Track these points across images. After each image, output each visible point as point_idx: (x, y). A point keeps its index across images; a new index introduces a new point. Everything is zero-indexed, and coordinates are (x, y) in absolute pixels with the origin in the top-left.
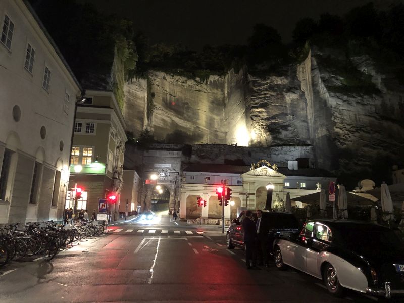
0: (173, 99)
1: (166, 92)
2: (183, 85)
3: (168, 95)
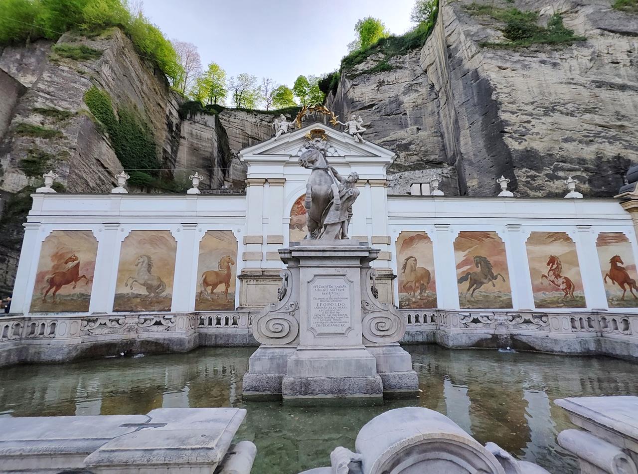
1: (247, 135)
2: (269, 126)
3: (250, 139)
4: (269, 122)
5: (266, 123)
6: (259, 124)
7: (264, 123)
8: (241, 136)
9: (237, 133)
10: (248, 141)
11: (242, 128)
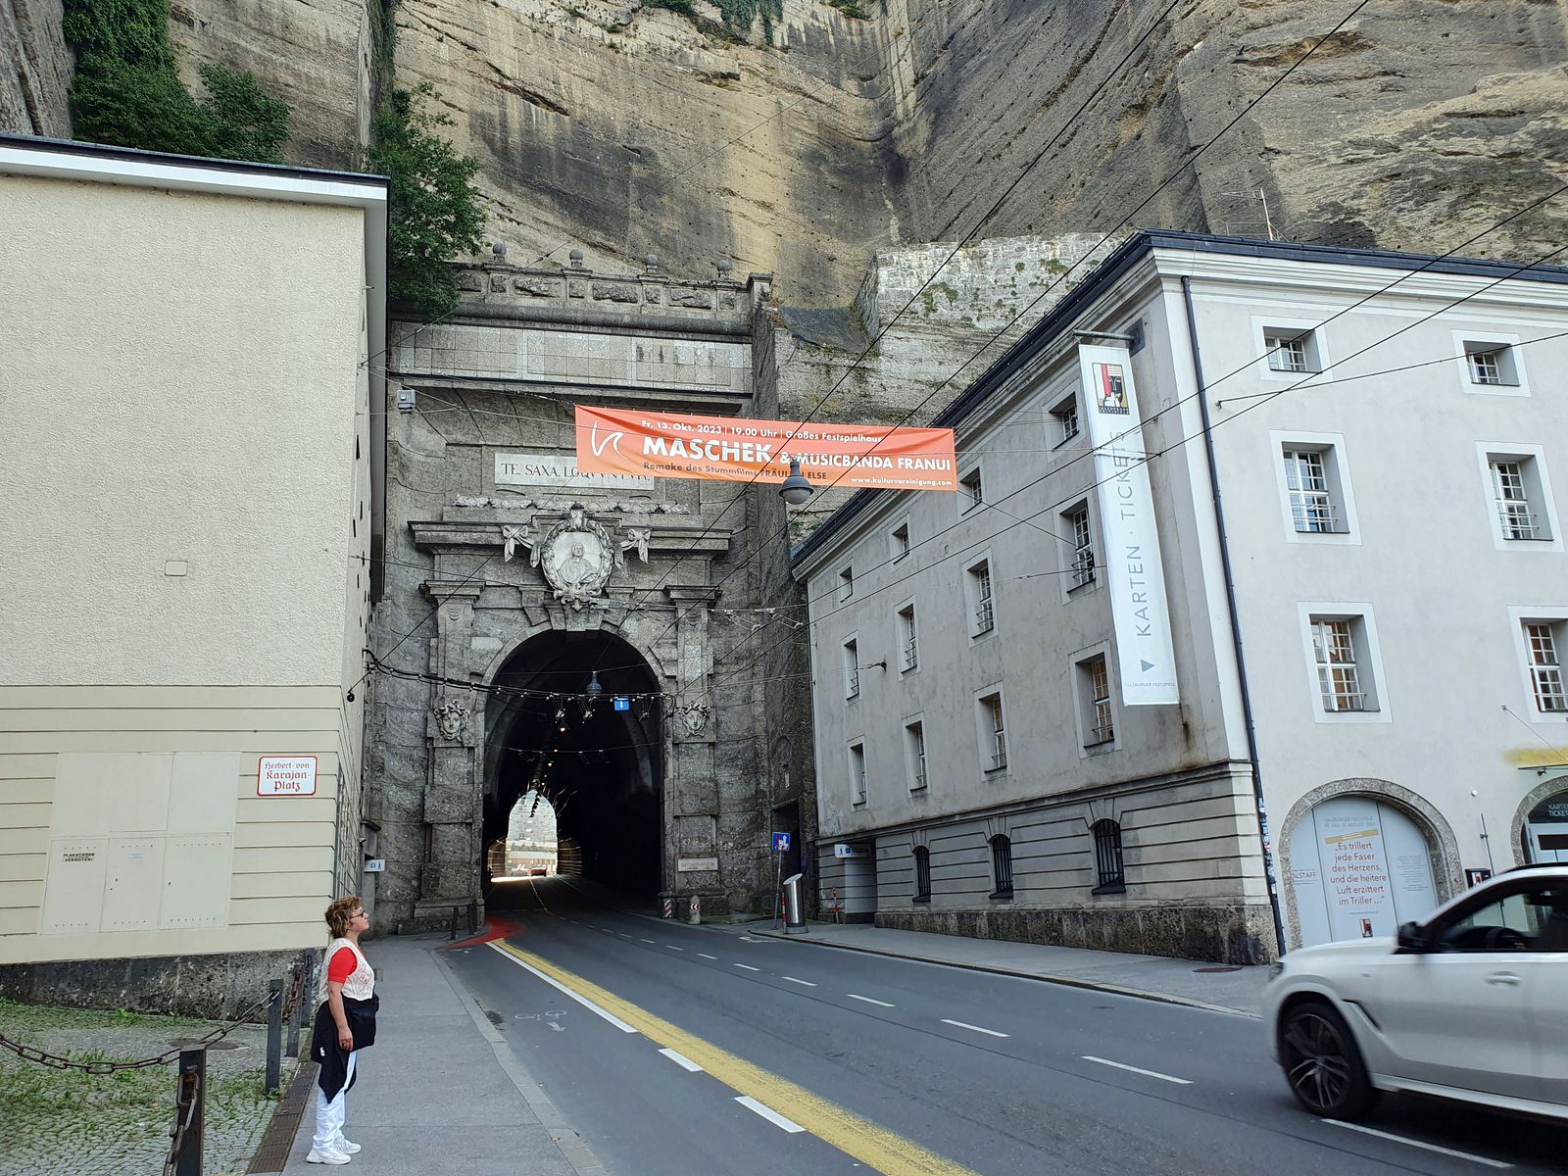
0: (548, 125)
1: (496, 77)
2: (612, 46)
3: (508, 95)
4: (613, 30)
5: (597, 32)
6: (557, 32)
7: (585, 28)
8: (464, 78)
9: (437, 59)
10: (503, 104)
11: (467, 37)
